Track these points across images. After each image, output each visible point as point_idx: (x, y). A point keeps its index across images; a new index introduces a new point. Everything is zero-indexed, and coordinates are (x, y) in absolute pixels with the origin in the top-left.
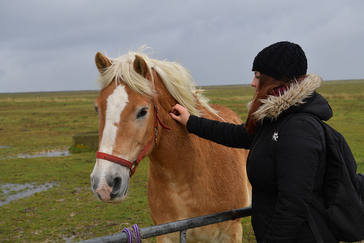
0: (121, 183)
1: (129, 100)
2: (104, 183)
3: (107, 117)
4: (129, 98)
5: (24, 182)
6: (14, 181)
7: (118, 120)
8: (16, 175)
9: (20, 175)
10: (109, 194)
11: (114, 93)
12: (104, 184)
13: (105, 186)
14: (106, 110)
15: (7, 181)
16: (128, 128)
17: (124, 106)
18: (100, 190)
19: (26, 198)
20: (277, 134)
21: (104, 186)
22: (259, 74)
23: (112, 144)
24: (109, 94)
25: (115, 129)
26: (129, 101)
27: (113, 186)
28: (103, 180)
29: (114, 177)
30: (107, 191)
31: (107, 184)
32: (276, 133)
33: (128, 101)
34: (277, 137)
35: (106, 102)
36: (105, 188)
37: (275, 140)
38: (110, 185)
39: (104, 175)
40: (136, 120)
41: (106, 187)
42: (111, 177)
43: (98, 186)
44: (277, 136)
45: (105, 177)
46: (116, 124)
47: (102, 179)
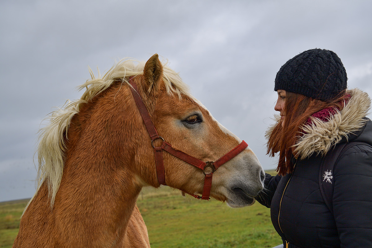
20: (330, 173)
22: (284, 93)
32: (329, 171)
34: (332, 177)
37: (328, 181)
44: (331, 175)
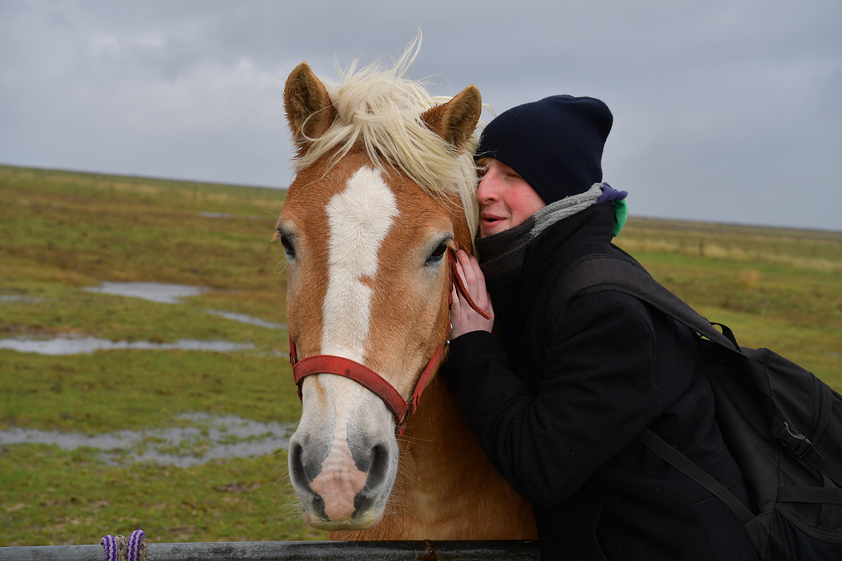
0: (387, 467)
1: (399, 208)
2: (341, 459)
3: (333, 259)
4: (400, 204)
5: (269, 419)
6: (247, 412)
7: (371, 266)
8: (260, 399)
9: (271, 401)
10: (352, 494)
11: (348, 190)
12: (342, 464)
13: (345, 469)
14: (327, 237)
15: (233, 410)
16: (401, 293)
17: (388, 227)
18: (328, 481)
19: (251, 457)
21: (341, 467)
23: (362, 338)
24: (332, 194)
25: (365, 294)
26: (400, 212)
27: (369, 470)
28: (342, 448)
29: (374, 443)
30: (349, 485)
31: (354, 463)
33: (397, 213)
35: (325, 217)
36: (345, 476)
38: (361, 465)
39: (343, 435)
40: (422, 270)
41: (349, 471)
42: (366, 440)
43: (322, 467)
45: (347, 440)
46: (365, 280)
47: (338, 447)
